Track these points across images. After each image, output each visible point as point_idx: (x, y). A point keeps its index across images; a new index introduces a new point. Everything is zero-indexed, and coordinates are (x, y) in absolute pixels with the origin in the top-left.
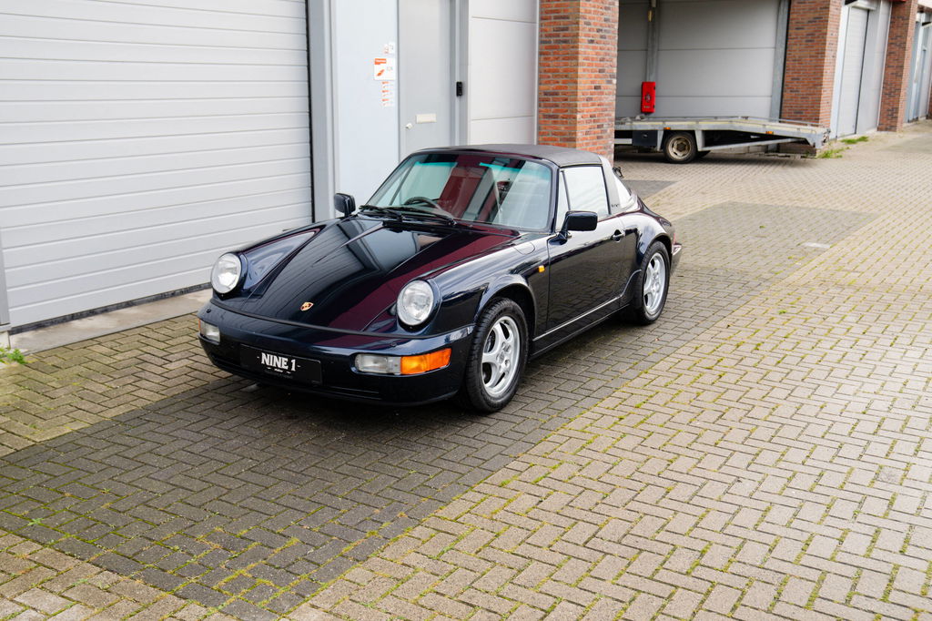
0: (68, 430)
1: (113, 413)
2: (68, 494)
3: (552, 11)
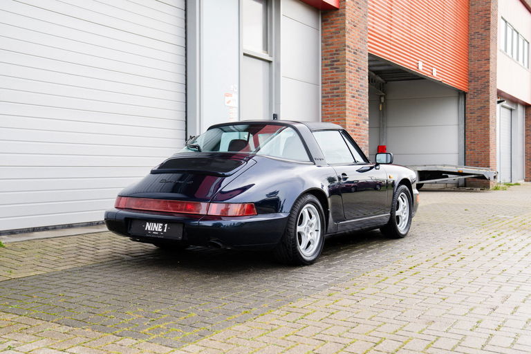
0: (32, 274)
1: (63, 268)
2: (35, 297)
3: (329, 79)
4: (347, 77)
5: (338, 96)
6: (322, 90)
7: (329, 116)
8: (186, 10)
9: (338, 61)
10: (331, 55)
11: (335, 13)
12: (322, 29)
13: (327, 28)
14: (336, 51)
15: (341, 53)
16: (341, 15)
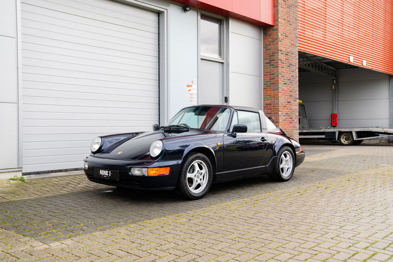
0: (26, 199)
1: (47, 195)
3: (268, 72)
4: (280, 71)
5: (273, 84)
6: (264, 80)
7: (268, 97)
8: (159, 34)
9: (274, 60)
10: (269, 56)
11: (272, 28)
12: (264, 39)
13: (267, 39)
14: (273, 53)
15: (276, 55)
16: (276, 30)
